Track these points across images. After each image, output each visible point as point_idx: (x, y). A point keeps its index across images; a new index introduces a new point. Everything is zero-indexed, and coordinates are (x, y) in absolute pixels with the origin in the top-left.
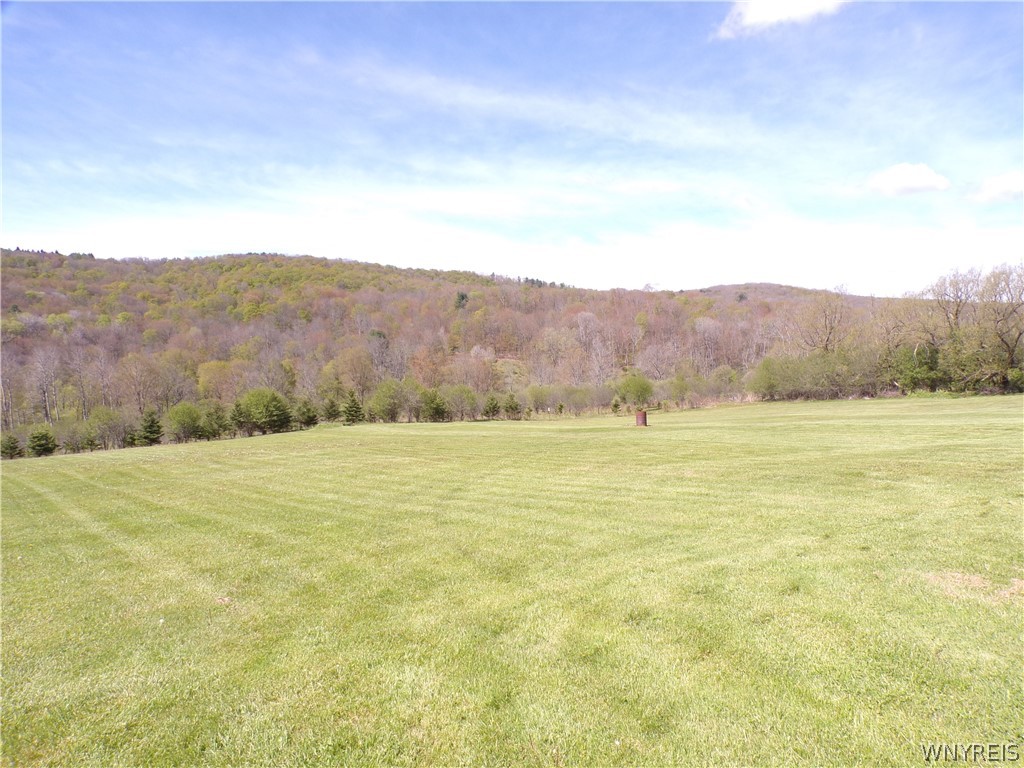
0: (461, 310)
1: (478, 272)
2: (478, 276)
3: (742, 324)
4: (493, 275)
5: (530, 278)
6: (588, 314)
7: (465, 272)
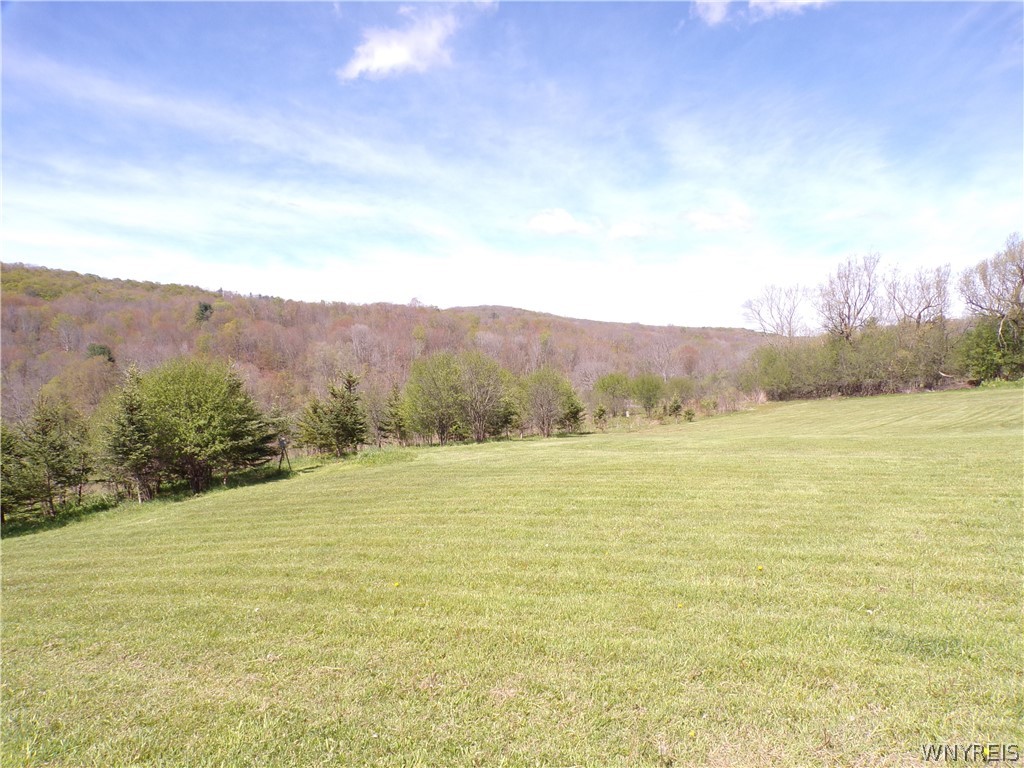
0: (205, 323)
1: (203, 287)
2: (203, 292)
3: (520, 339)
4: (221, 290)
5: (263, 295)
6: (363, 327)
7: (187, 286)
